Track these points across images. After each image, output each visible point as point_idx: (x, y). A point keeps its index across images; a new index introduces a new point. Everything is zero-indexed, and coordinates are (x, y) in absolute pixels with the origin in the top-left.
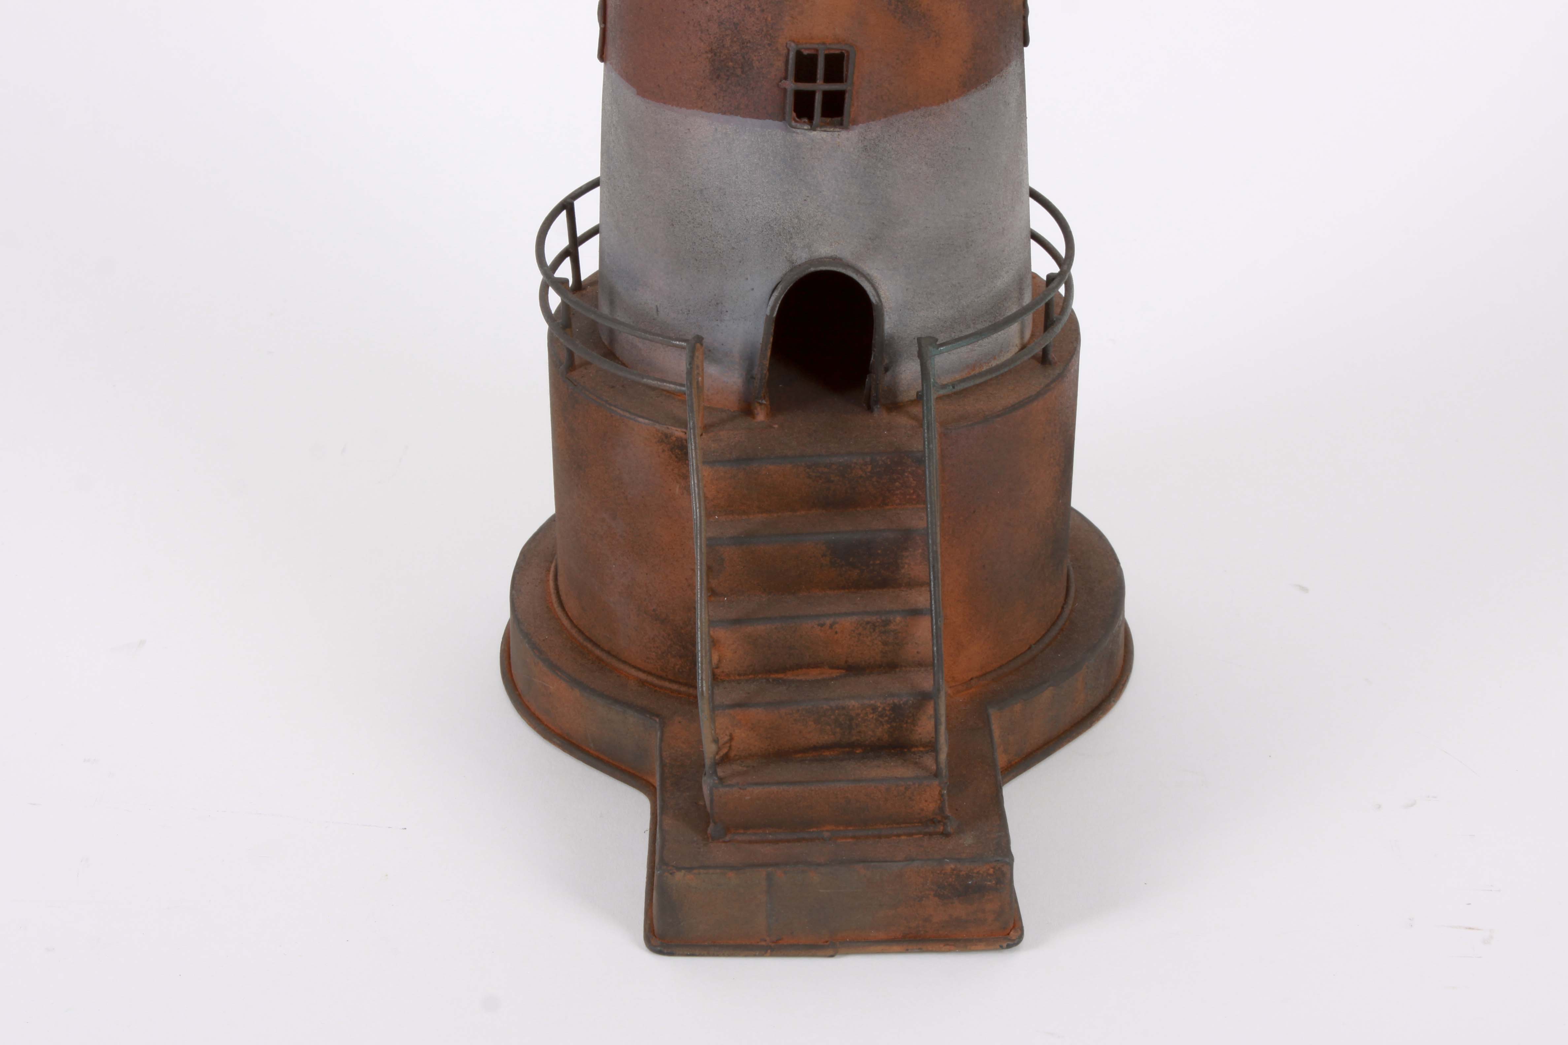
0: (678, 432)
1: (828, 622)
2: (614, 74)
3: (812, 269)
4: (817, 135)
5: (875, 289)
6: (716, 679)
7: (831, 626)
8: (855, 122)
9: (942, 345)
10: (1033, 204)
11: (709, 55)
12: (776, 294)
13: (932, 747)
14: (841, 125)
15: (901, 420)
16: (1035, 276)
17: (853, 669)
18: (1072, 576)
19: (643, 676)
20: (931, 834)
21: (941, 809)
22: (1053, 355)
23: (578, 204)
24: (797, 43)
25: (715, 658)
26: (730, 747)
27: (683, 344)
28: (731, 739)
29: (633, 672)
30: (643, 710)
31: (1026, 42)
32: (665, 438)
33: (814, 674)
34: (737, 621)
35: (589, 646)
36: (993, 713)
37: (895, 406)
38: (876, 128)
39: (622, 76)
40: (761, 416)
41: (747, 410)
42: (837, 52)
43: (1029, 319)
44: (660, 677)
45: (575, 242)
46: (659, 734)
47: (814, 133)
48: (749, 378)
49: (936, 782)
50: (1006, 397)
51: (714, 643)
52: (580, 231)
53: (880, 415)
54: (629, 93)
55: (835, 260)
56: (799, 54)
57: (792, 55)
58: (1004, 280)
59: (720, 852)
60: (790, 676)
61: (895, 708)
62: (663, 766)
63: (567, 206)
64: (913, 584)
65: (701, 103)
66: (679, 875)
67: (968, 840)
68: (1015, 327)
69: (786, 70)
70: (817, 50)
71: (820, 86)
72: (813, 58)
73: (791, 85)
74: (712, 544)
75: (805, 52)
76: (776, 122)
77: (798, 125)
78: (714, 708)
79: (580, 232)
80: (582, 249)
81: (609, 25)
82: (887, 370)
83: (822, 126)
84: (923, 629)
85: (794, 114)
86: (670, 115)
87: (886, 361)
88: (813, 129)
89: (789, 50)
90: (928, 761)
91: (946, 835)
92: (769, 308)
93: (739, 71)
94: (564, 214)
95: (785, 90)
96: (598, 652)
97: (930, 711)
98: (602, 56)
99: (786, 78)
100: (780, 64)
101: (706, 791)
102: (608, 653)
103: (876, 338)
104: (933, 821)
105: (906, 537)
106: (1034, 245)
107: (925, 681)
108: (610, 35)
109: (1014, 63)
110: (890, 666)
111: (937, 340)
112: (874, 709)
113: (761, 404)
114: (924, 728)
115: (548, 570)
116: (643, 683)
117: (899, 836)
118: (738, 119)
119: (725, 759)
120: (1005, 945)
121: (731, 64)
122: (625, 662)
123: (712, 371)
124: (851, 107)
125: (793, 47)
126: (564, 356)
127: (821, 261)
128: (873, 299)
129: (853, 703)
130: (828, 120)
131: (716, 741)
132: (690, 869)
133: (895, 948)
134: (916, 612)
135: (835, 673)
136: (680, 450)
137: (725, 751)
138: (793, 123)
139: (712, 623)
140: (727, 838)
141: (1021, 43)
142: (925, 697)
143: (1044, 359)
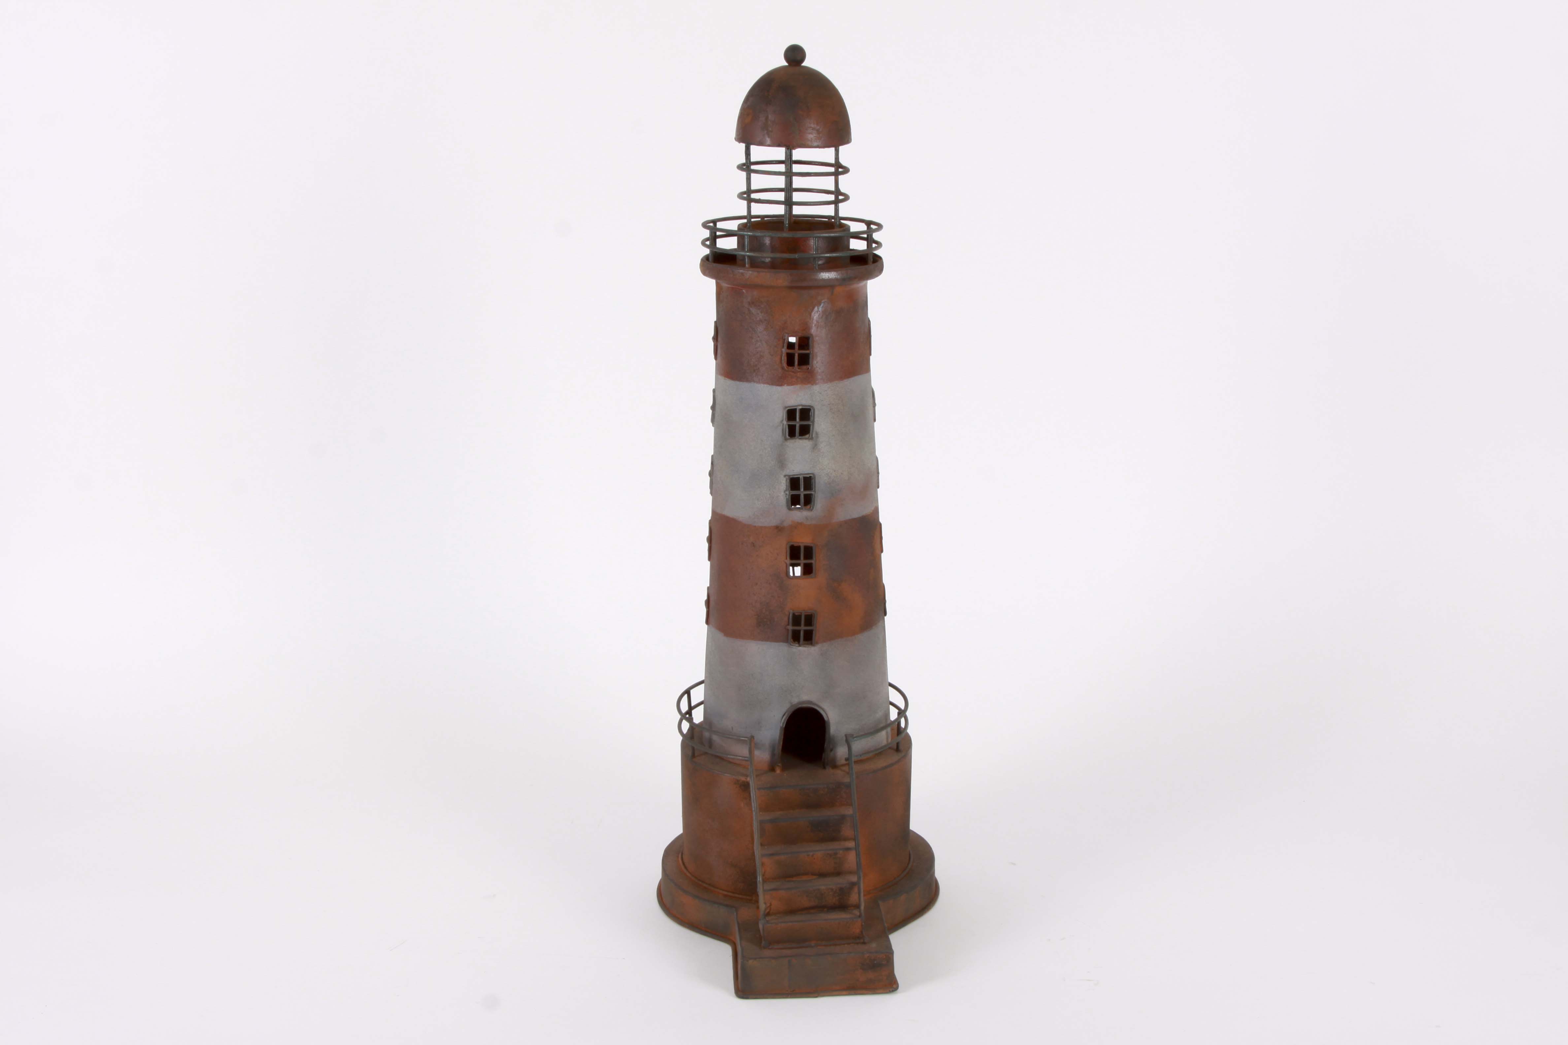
0: (743, 779)
1: (811, 854)
2: (713, 630)
3: (800, 706)
4: (801, 648)
5: (826, 714)
6: (764, 881)
7: (813, 856)
8: (817, 643)
9: (855, 737)
10: (890, 688)
11: (756, 617)
12: (785, 717)
13: (857, 906)
14: (812, 644)
15: (838, 773)
16: (891, 721)
17: (822, 875)
18: (911, 852)
19: (726, 893)
20: (857, 943)
21: (862, 932)
22: (901, 747)
23: (692, 691)
24: (793, 610)
25: (763, 871)
26: (770, 910)
27: (746, 739)
28: (771, 905)
29: (721, 891)
30: (727, 906)
31: (885, 614)
32: (737, 782)
33: (805, 878)
34: (772, 855)
35: (701, 883)
36: (880, 903)
37: (835, 766)
38: (825, 646)
39: (717, 629)
40: (778, 771)
41: (772, 769)
42: (810, 614)
43: (889, 729)
44: (733, 893)
45: (691, 708)
46: (735, 914)
47: (800, 648)
48: (773, 755)
49: (859, 920)
50: (881, 763)
51: (763, 864)
53: (829, 771)
54: (720, 636)
55: (810, 702)
56: (794, 614)
57: (791, 615)
58: (879, 714)
59: (767, 953)
60: (794, 879)
61: (841, 889)
62: (738, 924)
63: (688, 692)
64: (846, 839)
65: (753, 637)
66: (751, 962)
67: (874, 945)
68: (884, 733)
69: (789, 622)
70: (801, 613)
71: (803, 628)
72: (800, 616)
73: (790, 628)
74: (762, 823)
75: (797, 614)
76: (785, 644)
77: (794, 644)
78: (764, 891)
79: (693, 705)
80: (693, 712)
81: (711, 609)
82: (831, 750)
83: (803, 645)
84: (852, 857)
85: (792, 640)
86: (738, 643)
87: (831, 747)
88: (800, 646)
89: (790, 613)
90: (857, 912)
91: (864, 943)
92: (782, 724)
93: (768, 623)
94: (686, 696)
95: (788, 630)
96: (705, 885)
97: (856, 890)
98: (707, 622)
99: (788, 625)
100: (786, 619)
101: (761, 926)
102: (710, 885)
103: (827, 736)
104: (859, 938)
105: (843, 817)
106: (891, 707)
107: (854, 879)
108: (711, 614)
109: (881, 622)
110: (838, 873)
111: (853, 735)
112: (832, 889)
113: (778, 766)
114: (854, 898)
115: (678, 857)
116: (726, 896)
117: (844, 944)
118: (768, 643)
119: (768, 914)
120: (891, 990)
121: (765, 620)
122: (717, 888)
123: (757, 753)
124: (816, 636)
125: (791, 611)
126: (690, 753)
127: (804, 702)
128: (826, 719)
129: (823, 887)
130: (806, 642)
131: (765, 903)
132: (755, 959)
133: (844, 993)
134: (848, 849)
135: (814, 877)
136: (745, 787)
137: (768, 911)
138: (792, 644)
139: (763, 856)
140: (770, 947)
141: (883, 614)
142: (853, 884)
143: (898, 749)
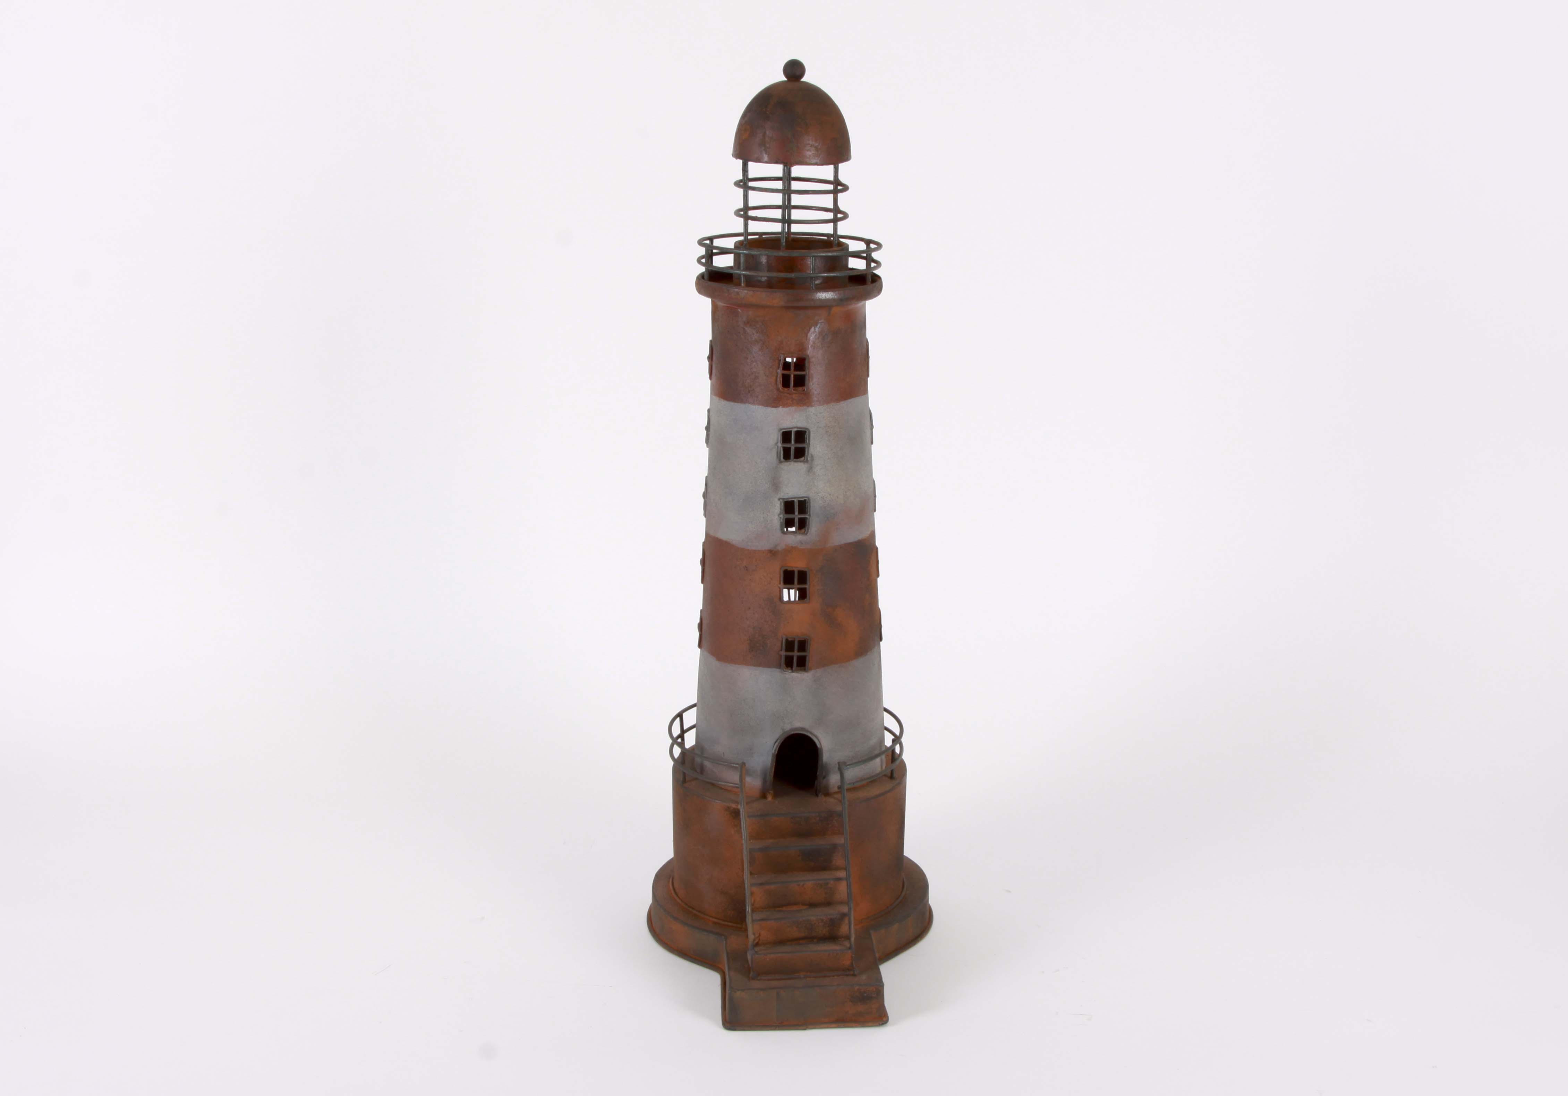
0: (734, 806)
1: (802, 884)
2: (706, 653)
3: (792, 733)
4: (795, 675)
5: (819, 742)
6: (753, 911)
7: (803, 885)
8: (811, 669)
9: (849, 765)
10: (885, 714)
11: (749, 642)
12: (777, 744)
13: (848, 938)
14: (805, 670)
15: (830, 800)
16: (886, 746)
17: (812, 905)
18: (905, 879)
19: (716, 920)
20: (847, 975)
21: (852, 964)
22: (895, 775)
23: (684, 715)
25: (753, 900)
26: (759, 940)
27: (737, 766)
28: (760, 935)
29: (711, 919)
30: (717, 934)
31: (881, 639)
32: (728, 809)
33: (795, 908)
34: (762, 884)
35: (691, 909)
36: (872, 932)
37: (827, 794)
38: (819, 672)
39: (709, 653)
40: (770, 798)
41: (764, 796)
42: (803, 639)
43: (883, 757)
44: (724, 921)
45: (683, 732)
46: (725, 942)
47: (793, 674)
48: (765, 781)
49: (850, 951)
50: (874, 791)
51: (752, 894)
52: (685, 728)
53: (822, 798)
54: (712, 660)
55: (803, 729)
56: (787, 640)
57: (784, 641)
58: (874, 741)
59: (756, 984)
60: (784, 909)
61: (831, 920)
62: (727, 953)
63: (680, 715)
64: (838, 869)
65: (746, 662)
66: (738, 993)
67: (864, 977)
68: (878, 760)
69: (782, 647)
70: (795, 638)
71: (796, 654)
72: (793, 642)
73: (783, 653)
74: (751, 852)
75: (790, 639)
76: (778, 670)
77: (786, 670)
78: (753, 921)
80: (686, 735)
81: (703, 632)
82: (824, 778)
83: (796, 671)
84: (843, 887)
85: (785, 666)
86: (731, 668)
87: (824, 774)
88: (793, 672)
89: (783, 639)
90: (847, 944)
91: (854, 975)
92: (774, 750)
93: (761, 648)
94: (678, 719)
95: (781, 655)
96: (694, 912)
97: (846, 921)
98: (700, 646)
99: (781, 650)
100: (779, 644)
101: (749, 957)
102: (699, 911)
103: (820, 763)
104: (849, 970)
105: (835, 847)
106: (886, 732)
107: (845, 909)
108: (703, 637)
109: (876, 647)
110: (829, 903)
111: (846, 763)
112: (822, 920)
113: (770, 793)
114: (844, 929)
115: (669, 882)
116: (715, 923)
117: (833, 976)
118: (761, 668)
119: (757, 945)
120: (881, 1023)
121: (758, 645)
122: (707, 915)
123: (748, 779)
124: (809, 662)
125: (785, 637)
126: (681, 778)
127: (796, 729)
128: (818, 745)
129: (813, 918)
130: (799, 668)
131: (754, 934)
132: (743, 990)
133: (833, 1025)
134: (839, 879)
135: (805, 907)
136: (736, 814)
137: (756, 941)
138: (785, 670)
139: (752, 885)
140: (759, 978)
141: (879, 639)
142: (844, 915)
143: (892, 777)
